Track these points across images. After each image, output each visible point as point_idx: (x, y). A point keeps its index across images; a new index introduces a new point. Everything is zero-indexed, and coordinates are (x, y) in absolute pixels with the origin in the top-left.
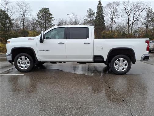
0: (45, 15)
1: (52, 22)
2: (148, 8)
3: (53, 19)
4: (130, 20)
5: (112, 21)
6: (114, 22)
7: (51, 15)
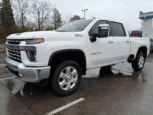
2: (55, 9)
4: (40, 17)
5: (22, 16)
6: (25, 18)
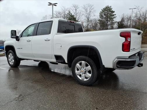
0: (108, 13)
1: (114, 19)
3: (115, 16)
7: (114, 12)
